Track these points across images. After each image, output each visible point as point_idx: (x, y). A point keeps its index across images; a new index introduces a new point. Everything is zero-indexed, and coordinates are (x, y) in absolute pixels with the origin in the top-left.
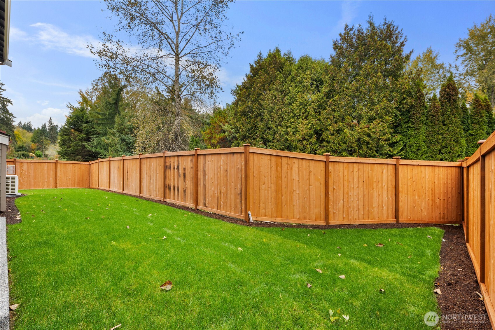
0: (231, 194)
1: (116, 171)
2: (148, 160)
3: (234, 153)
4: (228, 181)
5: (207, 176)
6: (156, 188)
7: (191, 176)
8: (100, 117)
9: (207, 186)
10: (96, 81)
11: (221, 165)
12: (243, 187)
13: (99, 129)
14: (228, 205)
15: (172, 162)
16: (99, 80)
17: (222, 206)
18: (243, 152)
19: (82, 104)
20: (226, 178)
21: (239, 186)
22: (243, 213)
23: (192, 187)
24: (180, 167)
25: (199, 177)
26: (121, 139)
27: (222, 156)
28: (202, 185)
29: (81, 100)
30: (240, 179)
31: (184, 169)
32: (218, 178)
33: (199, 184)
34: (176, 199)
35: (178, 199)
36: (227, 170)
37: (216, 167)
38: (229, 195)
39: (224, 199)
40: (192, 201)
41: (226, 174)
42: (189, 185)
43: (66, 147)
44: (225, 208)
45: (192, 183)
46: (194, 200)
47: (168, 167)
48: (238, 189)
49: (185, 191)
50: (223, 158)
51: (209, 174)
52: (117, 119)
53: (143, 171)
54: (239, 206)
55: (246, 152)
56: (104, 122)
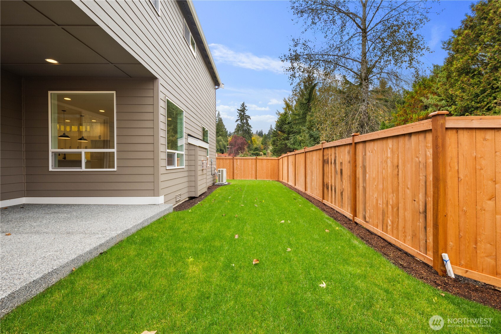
0: (405, 210)
1: (291, 166)
2: (311, 153)
3: (410, 134)
4: (401, 185)
5: (367, 175)
6: (317, 186)
7: (349, 174)
8: (297, 117)
9: (367, 190)
10: (295, 87)
11: (387, 158)
12: (430, 200)
13: (295, 128)
14: (400, 228)
15: (330, 155)
16: (297, 85)
17: (389, 228)
18: (430, 131)
19: (285, 109)
20: (396, 180)
21: (421, 196)
22: (430, 253)
23: (349, 189)
24: (337, 162)
25: (357, 176)
26: (310, 135)
27: (390, 142)
28: (361, 188)
29: (285, 106)
30: (422, 183)
31: (341, 163)
32: (383, 178)
33: (357, 185)
34: (333, 203)
35: (335, 204)
36: (398, 166)
37: (380, 161)
38: (401, 211)
39: (393, 216)
40: (349, 209)
41: (396, 172)
42: (347, 185)
43: (275, 146)
44: (395, 232)
45: (350, 183)
46: (351, 208)
47: (326, 161)
48: (418, 202)
49: (342, 193)
50: (390, 146)
51: (370, 171)
52: (308, 118)
53: (307, 166)
54: (422, 236)
55: (436, 130)
56: (300, 121)
